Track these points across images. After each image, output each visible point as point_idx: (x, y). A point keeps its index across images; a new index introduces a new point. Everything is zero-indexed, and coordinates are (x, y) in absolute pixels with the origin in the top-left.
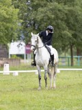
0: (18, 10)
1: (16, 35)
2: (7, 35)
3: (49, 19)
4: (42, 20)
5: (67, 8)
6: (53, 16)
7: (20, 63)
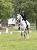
0: (12, 4)
1: (11, 15)
2: (7, 15)
3: (26, 8)
4: (23, 8)
5: (34, 3)
6: (28, 7)
7: (13, 28)
